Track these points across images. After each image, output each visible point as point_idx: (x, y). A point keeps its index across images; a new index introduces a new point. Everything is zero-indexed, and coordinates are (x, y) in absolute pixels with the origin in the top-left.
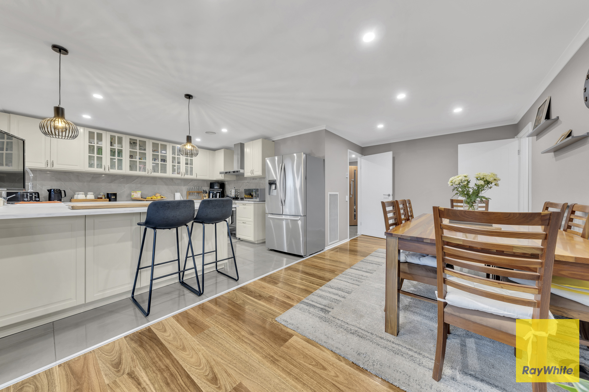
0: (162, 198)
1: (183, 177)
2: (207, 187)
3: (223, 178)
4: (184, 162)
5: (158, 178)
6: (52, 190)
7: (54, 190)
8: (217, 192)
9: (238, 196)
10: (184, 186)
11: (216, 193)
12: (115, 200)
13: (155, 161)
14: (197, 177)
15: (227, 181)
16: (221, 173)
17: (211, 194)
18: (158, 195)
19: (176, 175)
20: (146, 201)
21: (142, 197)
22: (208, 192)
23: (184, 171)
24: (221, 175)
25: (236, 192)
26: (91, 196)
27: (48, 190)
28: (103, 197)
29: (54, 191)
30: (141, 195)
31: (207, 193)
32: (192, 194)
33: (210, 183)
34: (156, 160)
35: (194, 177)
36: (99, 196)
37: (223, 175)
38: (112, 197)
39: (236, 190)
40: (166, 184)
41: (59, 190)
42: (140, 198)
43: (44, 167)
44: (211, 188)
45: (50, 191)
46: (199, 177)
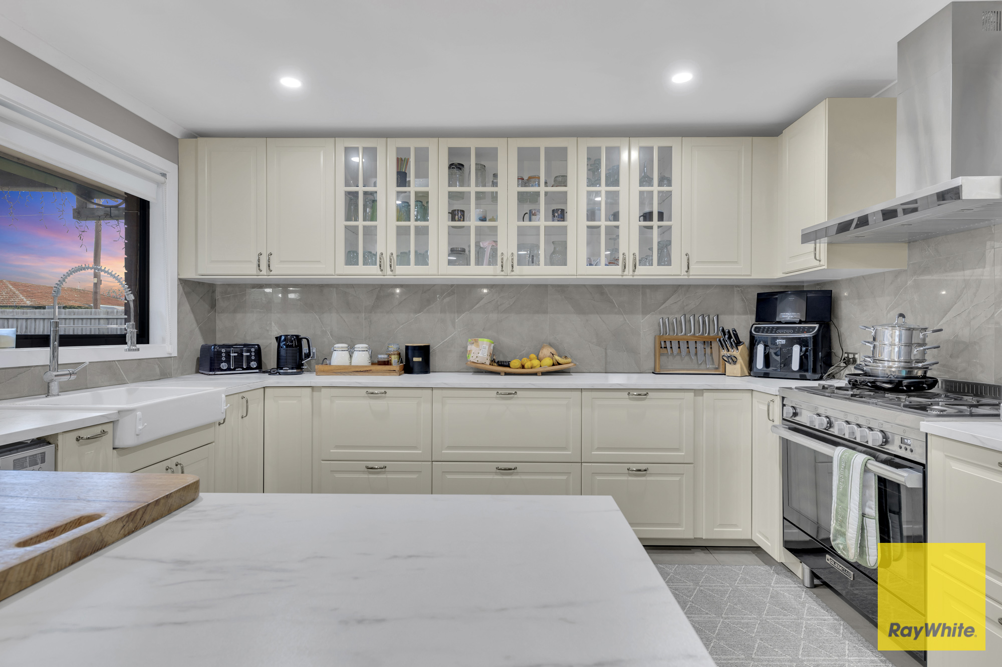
0: (559, 364)
1: (629, 275)
2: (743, 317)
3: (824, 261)
4: (636, 213)
5: (553, 286)
6: (283, 338)
7: (286, 336)
8: (791, 342)
9: (926, 369)
10: (645, 312)
11: (783, 342)
12: (425, 368)
13: (530, 220)
14: (692, 272)
15: (850, 281)
16: (809, 237)
17: (760, 349)
18: (546, 351)
19: (604, 272)
20: (506, 374)
21: (493, 361)
22: (744, 337)
23: (635, 249)
24: (810, 246)
25: (909, 345)
26: (361, 358)
27: (277, 338)
28: (394, 359)
29: (285, 340)
30: (492, 355)
31: (738, 343)
32: (675, 345)
33: (759, 295)
34: (533, 217)
35: (674, 272)
36: (380, 356)
37: (822, 246)
38: (415, 359)
39: (911, 330)
40: (580, 310)
41: (297, 336)
42: (488, 362)
43: (255, 273)
44: (759, 319)
45: (278, 339)
46: (701, 272)
